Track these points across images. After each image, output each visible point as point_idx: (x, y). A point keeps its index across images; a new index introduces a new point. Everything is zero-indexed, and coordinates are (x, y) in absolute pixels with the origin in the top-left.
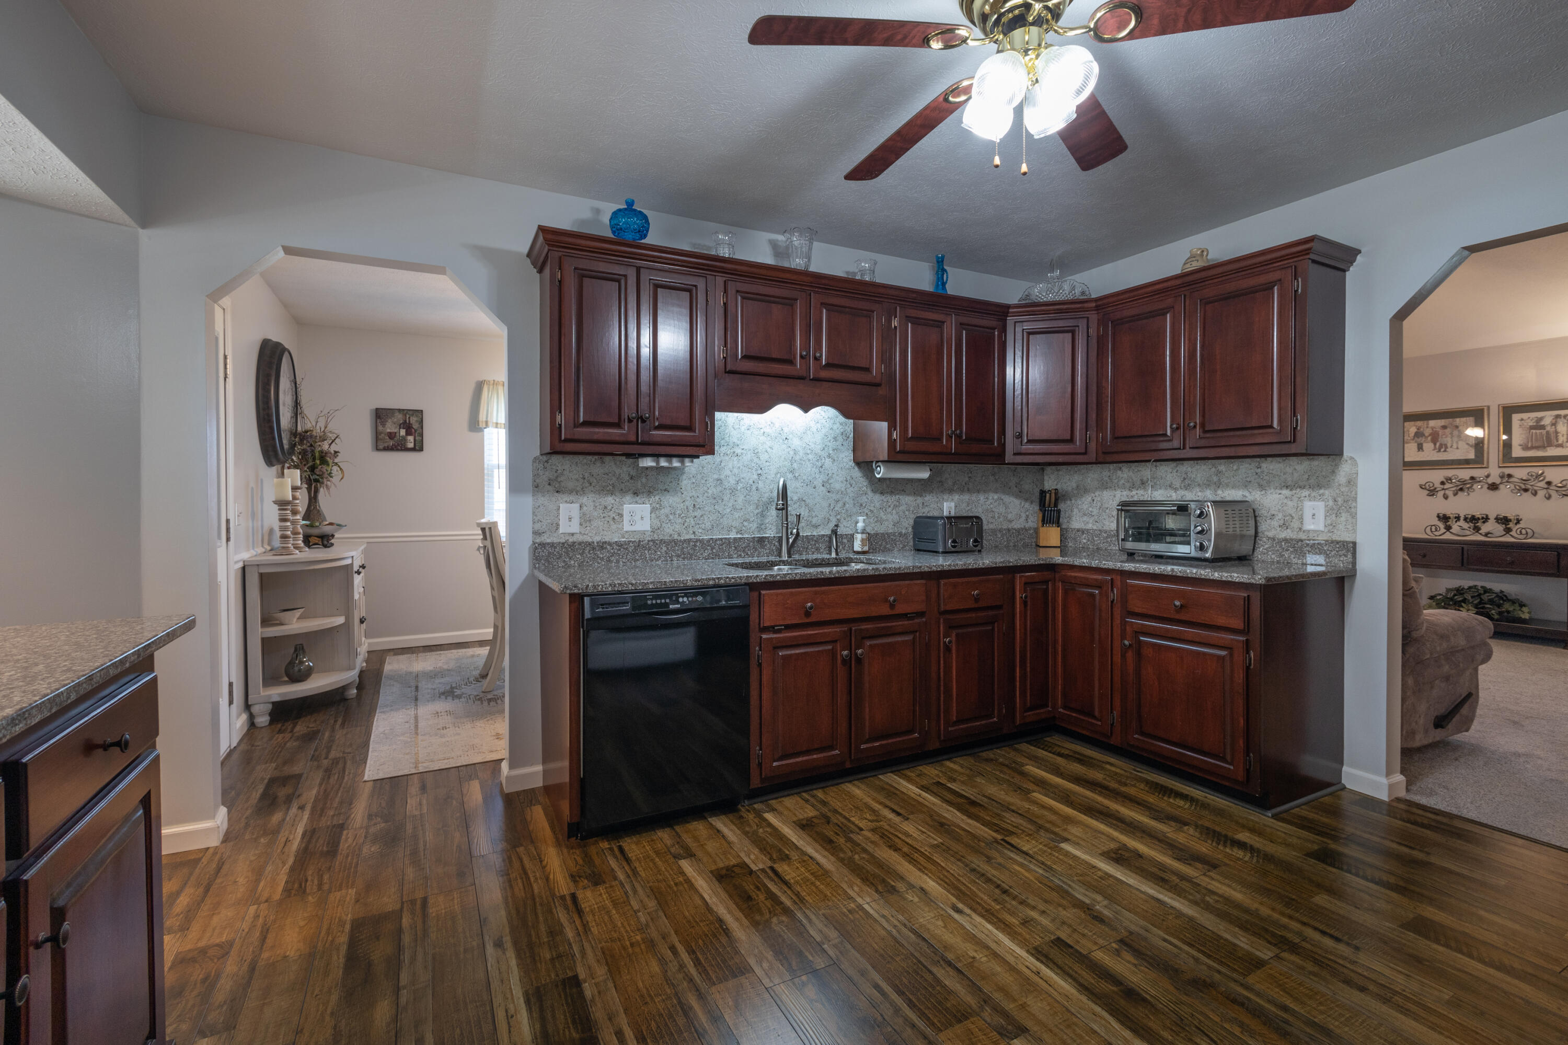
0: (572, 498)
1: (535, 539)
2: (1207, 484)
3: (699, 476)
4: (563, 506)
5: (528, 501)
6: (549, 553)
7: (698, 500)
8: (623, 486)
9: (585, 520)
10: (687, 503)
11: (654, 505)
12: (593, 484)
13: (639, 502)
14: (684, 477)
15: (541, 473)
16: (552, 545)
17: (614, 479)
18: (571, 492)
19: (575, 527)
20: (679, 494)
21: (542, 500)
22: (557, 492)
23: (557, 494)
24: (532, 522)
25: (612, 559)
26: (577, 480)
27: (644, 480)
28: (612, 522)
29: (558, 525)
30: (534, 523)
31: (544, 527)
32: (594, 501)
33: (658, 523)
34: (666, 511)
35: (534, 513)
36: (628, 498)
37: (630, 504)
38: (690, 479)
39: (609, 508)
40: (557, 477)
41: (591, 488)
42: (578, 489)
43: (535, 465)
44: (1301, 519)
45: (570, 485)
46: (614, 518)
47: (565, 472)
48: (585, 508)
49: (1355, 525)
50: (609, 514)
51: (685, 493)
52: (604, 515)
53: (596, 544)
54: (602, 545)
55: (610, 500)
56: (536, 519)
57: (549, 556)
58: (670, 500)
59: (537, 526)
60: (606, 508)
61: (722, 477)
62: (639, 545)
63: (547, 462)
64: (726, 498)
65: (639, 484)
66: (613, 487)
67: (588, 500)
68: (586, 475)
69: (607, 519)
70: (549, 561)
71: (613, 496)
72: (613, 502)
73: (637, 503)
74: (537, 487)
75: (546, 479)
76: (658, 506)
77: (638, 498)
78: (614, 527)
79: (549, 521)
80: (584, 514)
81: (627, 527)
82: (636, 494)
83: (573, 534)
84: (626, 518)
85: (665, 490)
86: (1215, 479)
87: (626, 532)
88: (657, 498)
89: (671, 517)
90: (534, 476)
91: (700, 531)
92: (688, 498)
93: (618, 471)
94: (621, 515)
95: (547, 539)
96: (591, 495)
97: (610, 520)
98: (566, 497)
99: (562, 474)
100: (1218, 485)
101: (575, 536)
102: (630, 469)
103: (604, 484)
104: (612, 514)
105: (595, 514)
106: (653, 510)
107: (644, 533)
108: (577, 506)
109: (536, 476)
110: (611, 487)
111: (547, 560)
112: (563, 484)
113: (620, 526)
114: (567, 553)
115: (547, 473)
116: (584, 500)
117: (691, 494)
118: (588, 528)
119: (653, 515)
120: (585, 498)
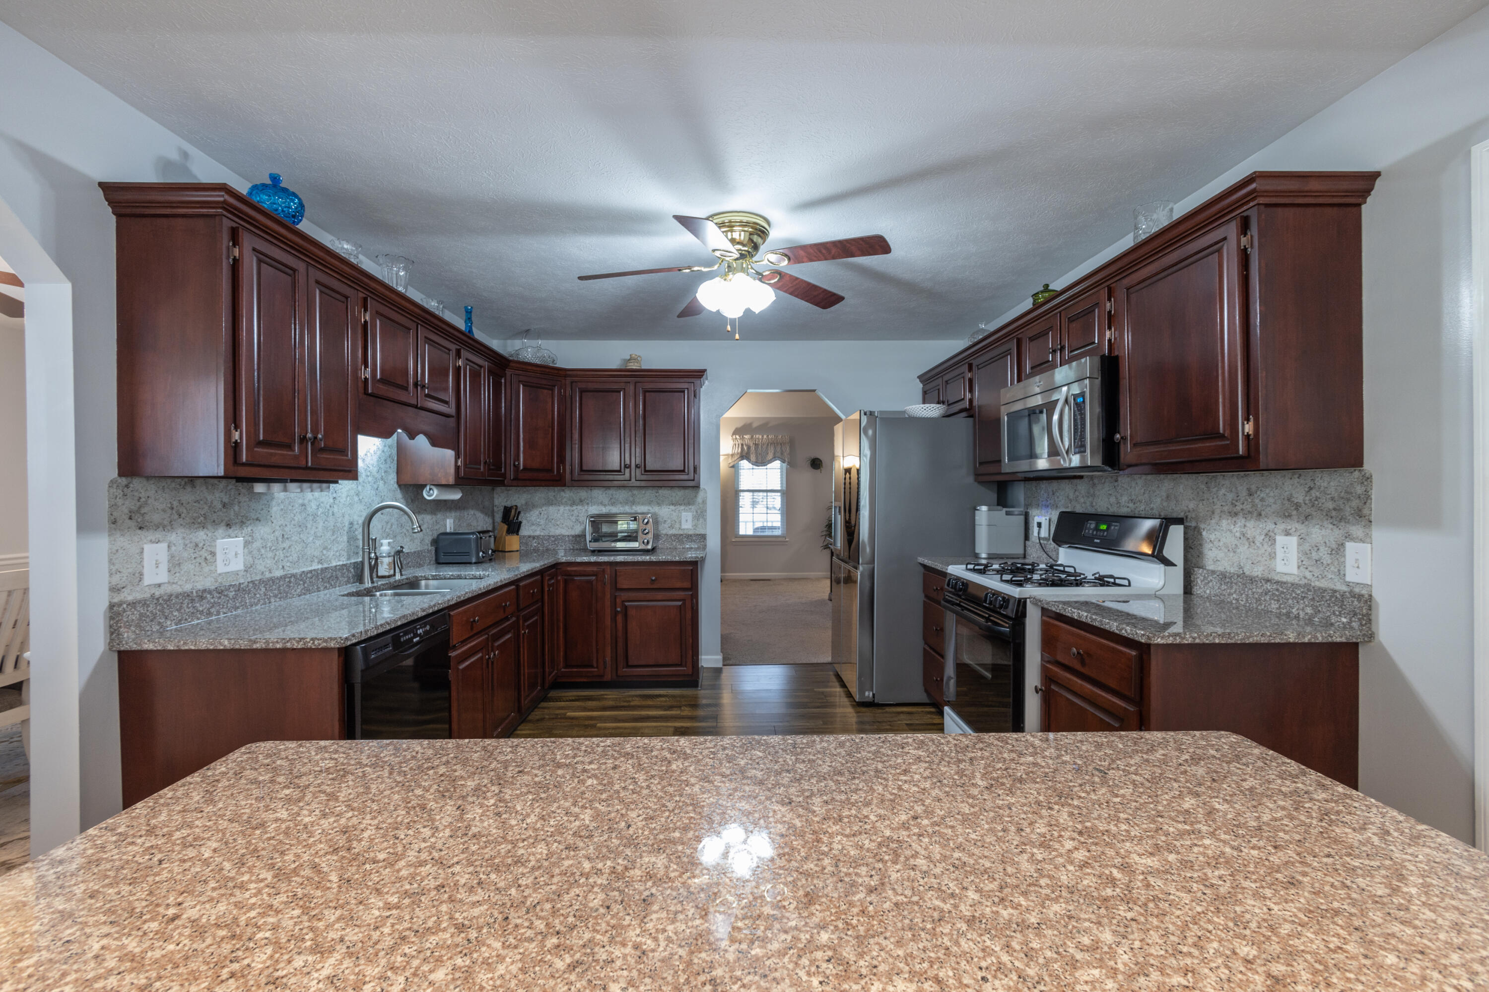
0: (158, 535)
1: (113, 598)
2: (626, 502)
3: (287, 502)
4: (148, 548)
5: (101, 544)
6: (141, 615)
7: (287, 529)
8: (215, 517)
9: (175, 564)
10: (277, 533)
11: (247, 538)
12: (183, 515)
13: (233, 535)
14: (274, 503)
15: (120, 502)
16: (144, 603)
17: (206, 508)
18: (157, 527)
19: (162, 576)
20: (270, 523)
21: (122, 541)
22: (140, 528)
23: (139, 532)
24: (107, 575)
25: (212, 610)
26: (164, 511)
27: (236, 508)
28: (203, 564)
29: (141, 574)
30: (111, 575)
31: (124, 579)
32: (184, 538)
33: (251, 559)
34: (257, 544)
35: (111, 562)
36: (221, 531)
37: (223, 538)
38: (279, 505)
39: (201, 545)
40: (140, 507)
41: (180, 521)
42: (166, 522)
43: (112, 490)
44: (680, 522)
45: (156, 518)
46: (206, 559)
47: (150, 501)
48: (173, 548)
49: (706, 525)
50: (201, 553)
51: (275, 521)
52: (196, 555)
53: (195, 594)
54: (202, 595)
55: (201, 535)
56: (114, 569)
57: (140, 619)
58: (262, 531)
59: (116, 579)
60: (197, 545)
61: (306, 502)
62: (240, 589)
63: (127, 486)
64: (309, 526)
65: (232, 513)
66: (205, 518)
67: (176, 537)
68: (175, 504)
69: (198, 560)
70: (140, 626)
71: (205, 530)
72: (204, 537)
73: (230, 537)
74: (114, 522)
75: (126, 511)
76: (250, 539)
77: (230, 531)
78: (206, 569)
79: (130, 570)
80: (172, 556)
81: (221, 568)
82: (228, 525)
83: (159, 585)
84: (219, 557)
85: (257, 519)
86: (631, 499)
87: (220, 574)
88: (249, 529)
89: (263, 551)
90: (111, 506)
91: (288, 564)
92: (277, 528)
93: (210, 498)
94: (213, 554)
95: (128, 596)
96: (180, 531)
97: (202, 560)
98: (151, 535)
99: (146, 503)
100: (633, 503)
101: (162, 587)
102: (222, 495)
103: (195, 515)
104: (204, 554)
105: (185, 555)
106: (247, 544)
107: (236, 573)
108: (164, 545)
109: (113, 506)
110: (202, 518)
111: (138, 626)
112: (147, 517)
113: (213, 568)
114: (162, 611)
115: (127, 502)
116: (173, 537)
117: (280, 523)
118: (177, 574)
119: (246, 550)
120: (174, 535)
